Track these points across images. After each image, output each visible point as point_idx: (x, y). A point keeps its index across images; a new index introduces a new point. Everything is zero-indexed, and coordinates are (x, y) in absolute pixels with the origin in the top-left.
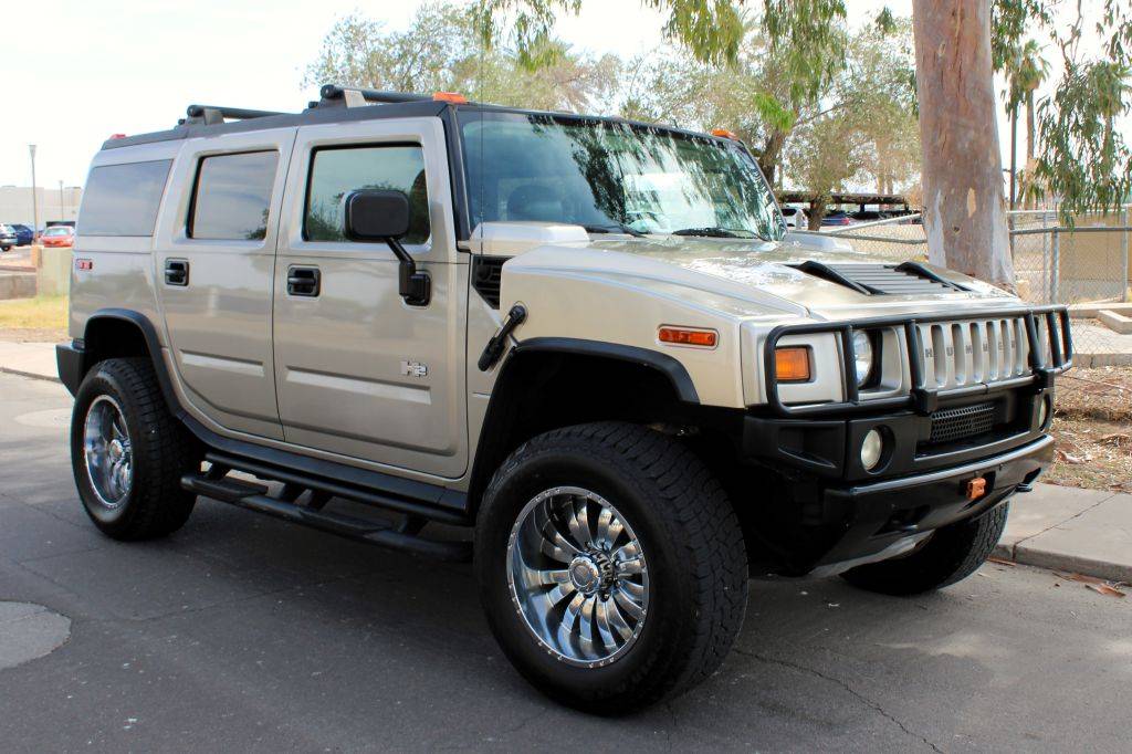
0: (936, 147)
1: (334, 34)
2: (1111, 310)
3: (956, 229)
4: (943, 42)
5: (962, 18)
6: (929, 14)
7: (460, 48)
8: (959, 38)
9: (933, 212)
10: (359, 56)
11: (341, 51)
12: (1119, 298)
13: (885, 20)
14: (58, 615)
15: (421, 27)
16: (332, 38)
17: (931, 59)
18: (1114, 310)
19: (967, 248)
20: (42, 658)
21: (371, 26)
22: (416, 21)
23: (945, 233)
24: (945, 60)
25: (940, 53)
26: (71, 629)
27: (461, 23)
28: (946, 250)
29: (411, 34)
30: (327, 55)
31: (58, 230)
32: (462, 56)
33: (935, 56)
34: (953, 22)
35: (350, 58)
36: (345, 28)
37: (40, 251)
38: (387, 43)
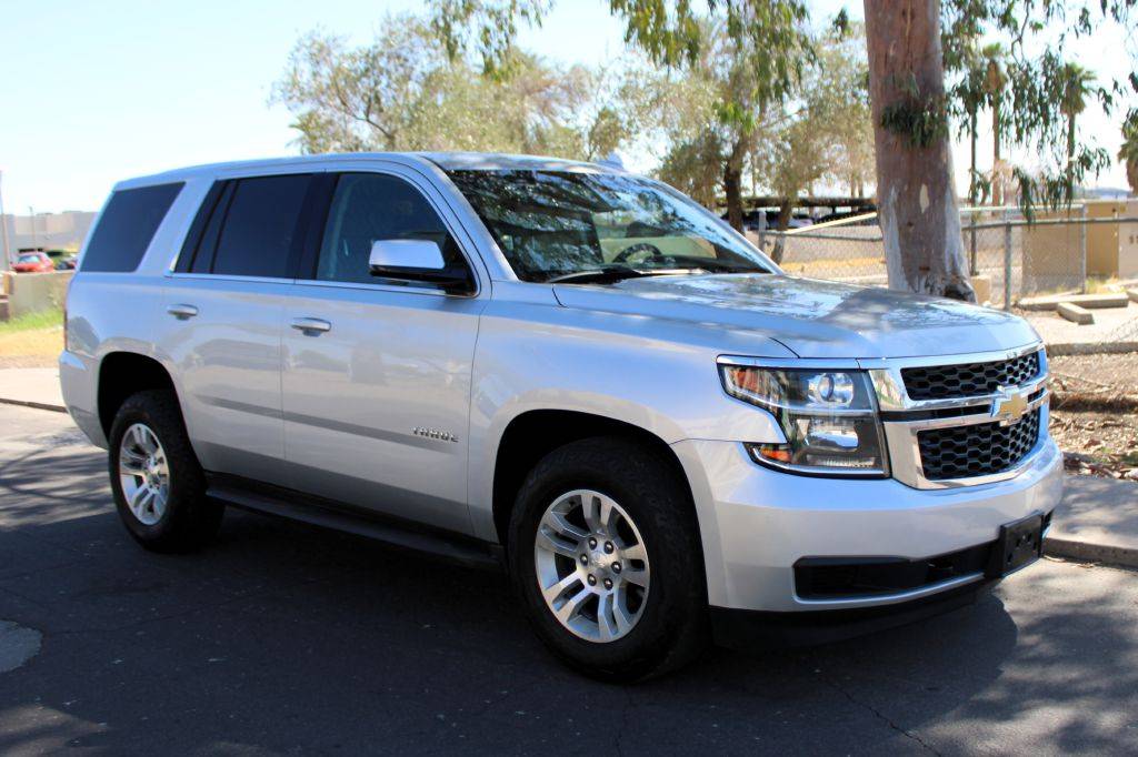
0: (889, 145)
1: (298, 50)
2: (1072, 303)
3: (910, 224)
4: (894, 42)
5: (913, 17)
6: (880, 14)
7: (425, 61)
8: (910, 37)
9: (887, 208)
10: (325, 70)
11: (306, 68)
12: (1079, 290)
13: (842, 21)
14: (30, 630)
15: (385, 41)
16: (296, 54)
17: (883, 59)
18: (1076, 303)
19: (921, 243)
20: (13, 671)
21: (334, 40)
22: (381, 35)
23: (900, 229)
24: (895, 60)
25: (891, 53)
26: (42, 642)
27: (426, 34)
28: (901, 246)
29: (376, 47)
30: (292, 72)
31: (28, 257)
32: (428, 69)
33: (886, 56)
34: (903, 22)
35: (315, 74)
36: (308, 43)
37: (10, 278)
38: (353, 58)
